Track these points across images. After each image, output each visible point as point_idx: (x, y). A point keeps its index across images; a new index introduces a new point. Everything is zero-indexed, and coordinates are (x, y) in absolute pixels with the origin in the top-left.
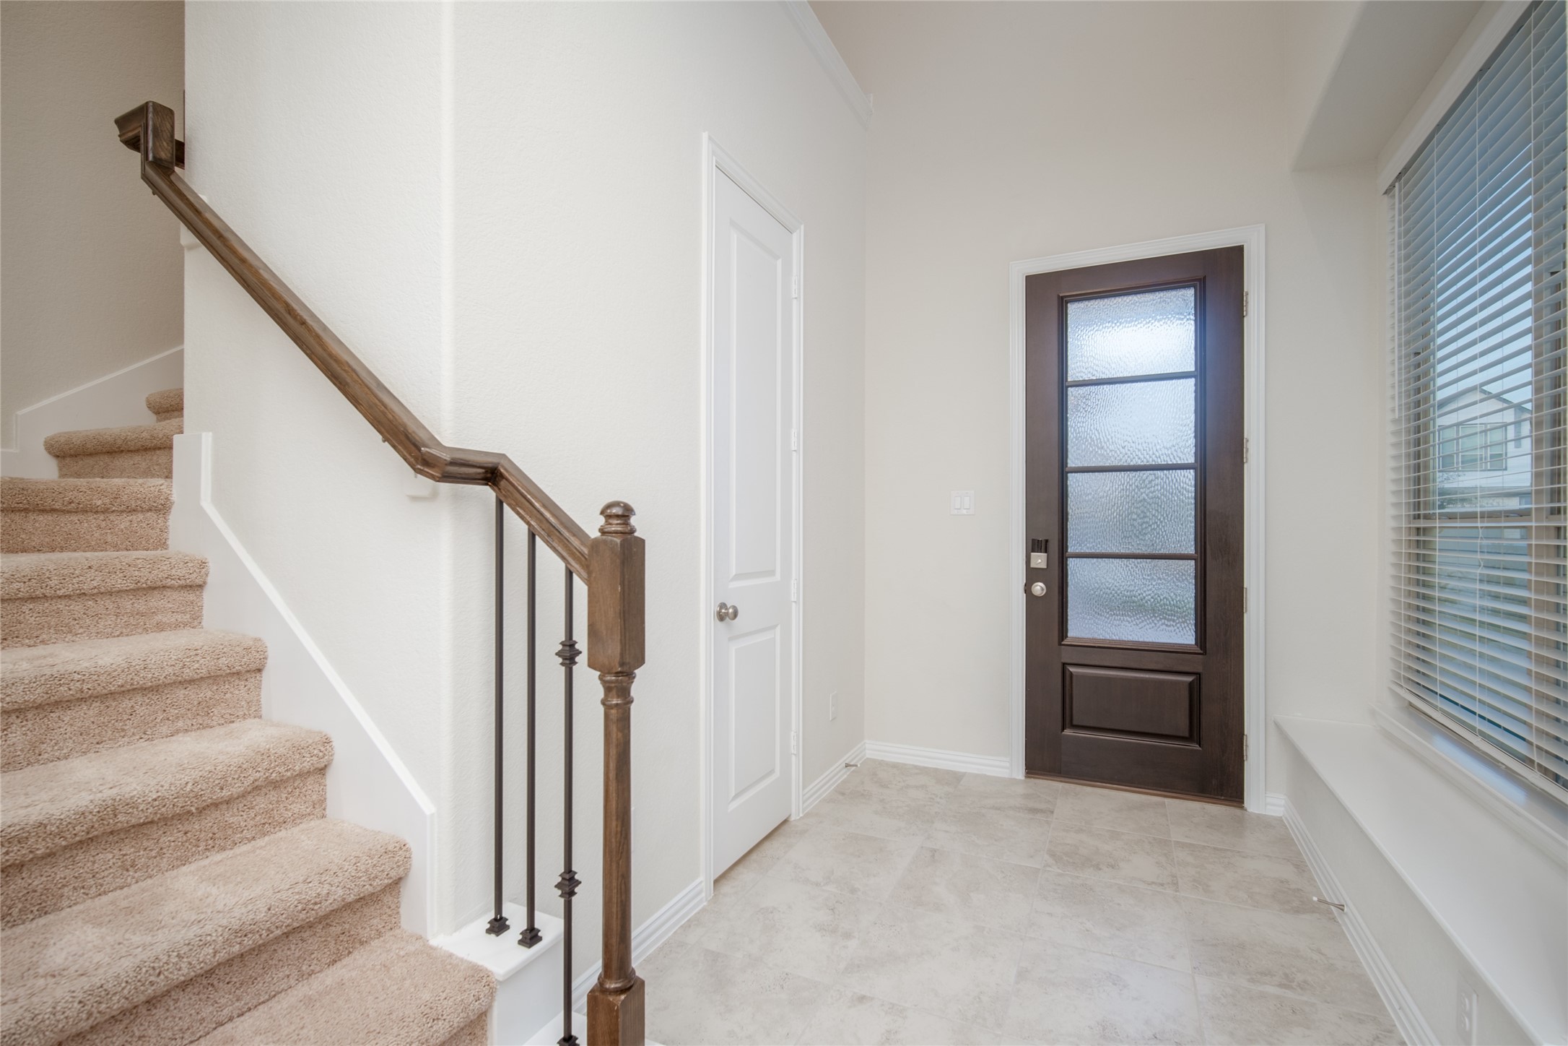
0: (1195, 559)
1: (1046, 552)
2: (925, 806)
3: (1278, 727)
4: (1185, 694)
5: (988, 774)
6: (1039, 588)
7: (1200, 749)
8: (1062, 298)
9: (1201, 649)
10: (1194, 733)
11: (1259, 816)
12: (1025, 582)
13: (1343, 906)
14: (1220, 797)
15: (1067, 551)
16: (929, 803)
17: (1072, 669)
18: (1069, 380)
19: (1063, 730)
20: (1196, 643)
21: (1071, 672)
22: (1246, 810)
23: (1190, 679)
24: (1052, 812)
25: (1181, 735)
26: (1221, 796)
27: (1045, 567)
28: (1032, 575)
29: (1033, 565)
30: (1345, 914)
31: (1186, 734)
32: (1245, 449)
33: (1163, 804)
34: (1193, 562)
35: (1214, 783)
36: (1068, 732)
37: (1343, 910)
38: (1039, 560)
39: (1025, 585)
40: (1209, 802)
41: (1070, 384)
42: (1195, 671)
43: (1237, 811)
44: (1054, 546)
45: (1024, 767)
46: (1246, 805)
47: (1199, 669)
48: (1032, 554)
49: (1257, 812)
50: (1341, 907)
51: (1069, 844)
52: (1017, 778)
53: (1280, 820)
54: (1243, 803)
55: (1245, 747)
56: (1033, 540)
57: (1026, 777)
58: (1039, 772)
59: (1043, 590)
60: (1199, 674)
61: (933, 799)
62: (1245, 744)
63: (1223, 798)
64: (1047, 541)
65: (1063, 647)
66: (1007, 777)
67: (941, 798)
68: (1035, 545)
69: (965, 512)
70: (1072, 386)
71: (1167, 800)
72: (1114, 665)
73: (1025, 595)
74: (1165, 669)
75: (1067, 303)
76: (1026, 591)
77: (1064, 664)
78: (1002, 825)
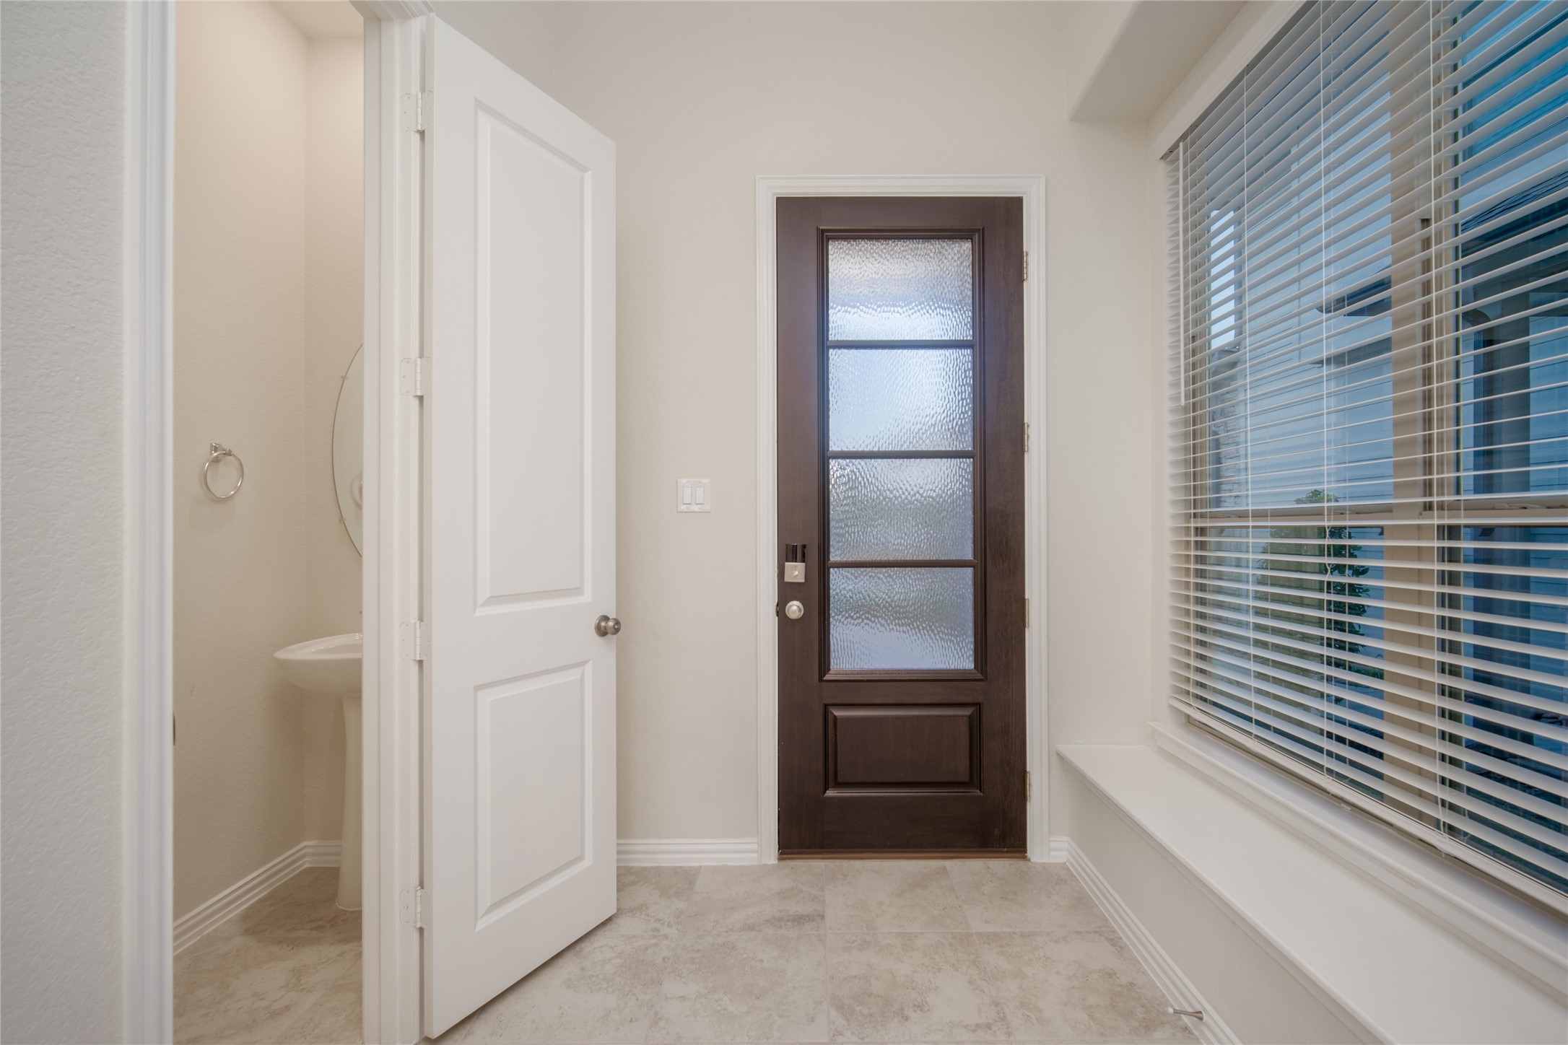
0: (973, 567)
1: (803, 561)
2: (647, 949)
3: (1062, 758)
4: (964, 730)
5: (730, 864)
6: (795, 608)
7: (982, 794)
8: (823, 231)
9: (982, 674)
10: (975, 778)
11: (1045, 867)
12: (777, 601)
13: (1200, 1012)
14: (1002, 849)
15: (829, 560)
16: (653, 941)
17: (838, 713)
18: (830, 339)
19: (826, 789)
20: (975, 667)
21: (835, 716)
22: (1029, 860)
23: (967, 712)
24: (823, 917)
25: (961, 780)
26: (1004, 848)
27: (803, 581)
28: (786, 591)
29: (787, 579)
30: (1205, 1024)
31: (966, 779)
32: (1026, 436)
33: (944, 871)
34: (970, 571)
35: (996, 832)
36: (831, 793)
37: (1201, 1019)
38: (796, 572)
39: (778, 605)
40: (990, 858)
41: (831, 344)
42: (975, 701)
43: (1019, 864)
44: (813, 552)
45: (777, 847)
46: (1029, 854)
47: (980, 699)
48: (786, 563)
49: (1041, 861)
50: (1198, 1015)
51: (856, 977)
52: (769, 863)
53: (1064, 867)
54: (1026, 852)
55: (1028, 786)
56: (787, 545)
57: (780, 859)
58: (797, 850)
59: (800, 611)
60: (980, 705)
61: (658, 930)
62: (1028, 783)
63: (1005, 849)
64: (804, 547)
65: (824, 683)
66: (755, 864)
67: (669, 926)
68: (789, 552)
69: (695, 508)
70: (834, 347)
71: (948, 864)
72: (885, 702)
73: (777, 618)
74: (944, 702)
75: (828, 240)
76: (778, 614)
77: (826, 706)
78: (761, 961)
